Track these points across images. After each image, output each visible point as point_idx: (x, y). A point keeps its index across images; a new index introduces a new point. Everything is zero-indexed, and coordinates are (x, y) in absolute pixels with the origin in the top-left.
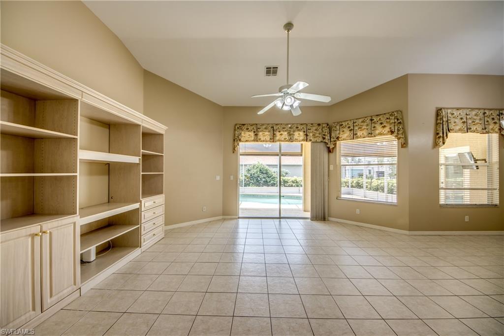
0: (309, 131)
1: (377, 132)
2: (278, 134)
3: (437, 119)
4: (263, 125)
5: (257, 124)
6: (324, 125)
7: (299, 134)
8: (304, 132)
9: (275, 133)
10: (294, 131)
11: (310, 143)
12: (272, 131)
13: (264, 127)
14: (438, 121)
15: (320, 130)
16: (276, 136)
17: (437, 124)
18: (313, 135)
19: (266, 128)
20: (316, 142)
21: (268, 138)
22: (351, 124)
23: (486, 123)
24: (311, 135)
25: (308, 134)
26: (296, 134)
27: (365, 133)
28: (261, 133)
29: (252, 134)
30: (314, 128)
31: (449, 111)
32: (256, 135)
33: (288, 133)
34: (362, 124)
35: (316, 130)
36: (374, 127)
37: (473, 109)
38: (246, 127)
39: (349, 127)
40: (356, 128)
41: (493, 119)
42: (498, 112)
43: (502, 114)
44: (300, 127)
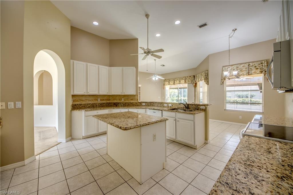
0: (186, 79)
1: (202, 79)
2: (176, 82)
4: (171, 79)
5: (169, 79)
6: (192, 76)
11: (187, 84)
12: (174, 81)
15: (191, 79)
18: (188, 81)
20: (189, 83)
21: (172, 83)
23: (250, 70)
25: (186, 81)
26: (182, 81)
28: (170, 82)
29: (168, 82)
33: (179, 81)
35: (189, 79)
36: (202, 77)
38: (166, 80)
41: (255, 67)
42: (259, 63)
43: (262, 63)
44: (183, 78)
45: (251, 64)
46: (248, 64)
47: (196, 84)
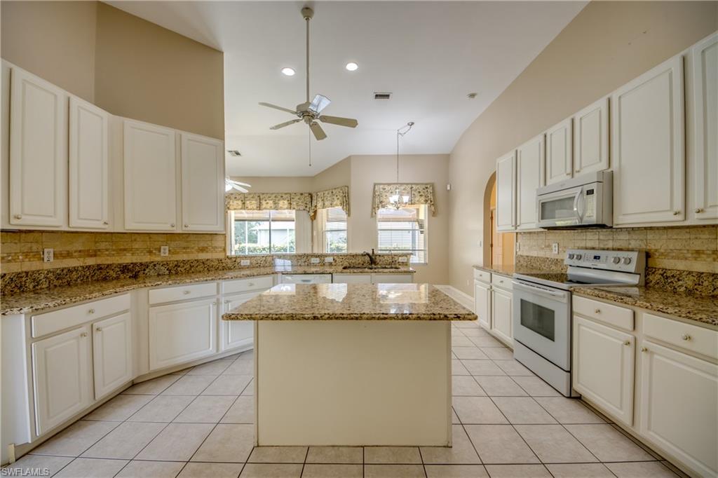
0: (293, 200)
1: (335, 203)
2: (264, 202)
3: (374, 194)
4: (250, 194)
5: (244, 193)
6: (306, 195)
7: (284, 203)
8: (288, 200)
9: (261, 201)
10: (279, 200)
11: (294, 211)
12: (259, 200)
13: (251, 196)
15: (303, 199)
16: (262, 205)
17: (373, 197)
18: (297, 204)
19: (253, 197)
20: (299, 210)
21: (254, 206)
22: (322, 194)
23: (412, 196)
24: (295, 203)
25: (292, 203)
26: (281, 202)
27: (329, 203)
28: (248, 202)
29: (240, 202)
30: (297, 197)
31: (381, 186)
32: (244, 203)
33: (274, 202)
34: (328, 195)
35: (299, 199)
36: (334, 199)
38: (234, 196)
39: (322, 198)
40: (325, 199)
41: (419, 192)
42: (424, 187)
43: (427, 188)
44: (284, 196)
45: (414, 187)
46: (410, 186)
47: (315, 212)
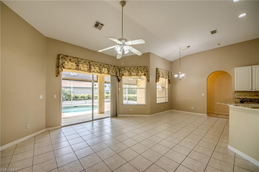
0: (110, 69)
1: (140, 74)
3: (156, 72)
4: (82, 59)
5: (78, 58)
6: (116, 67)
7: (105, 70)
8: (108, 69)
9: (91, 66)
10: (102, 68)
11: (110, 75)
12: (89, 65)
13: (83, 61)
14: (157, 73)
15: (115, 69)
16: (92, 69)
17: (156, 74)
18: (112, 71)
19: (84, 62)
20: (113, 75)
21: (86, 69)
22: (129, 69)
23: (166, 75)
24: (111, 71)
25: (109, 70)
27: (135, 73)
28: (81, 65)
29: (74, 64)
31: (160, 70)
32: (78, 65)
33: (99, 68)
34: (134, 70)
35: (113, 69)
36: (138, 72)
37: (164, 70)
38: (69, 58)
39: (128, 70)
40: (131, 71)
44: (105, 66)
